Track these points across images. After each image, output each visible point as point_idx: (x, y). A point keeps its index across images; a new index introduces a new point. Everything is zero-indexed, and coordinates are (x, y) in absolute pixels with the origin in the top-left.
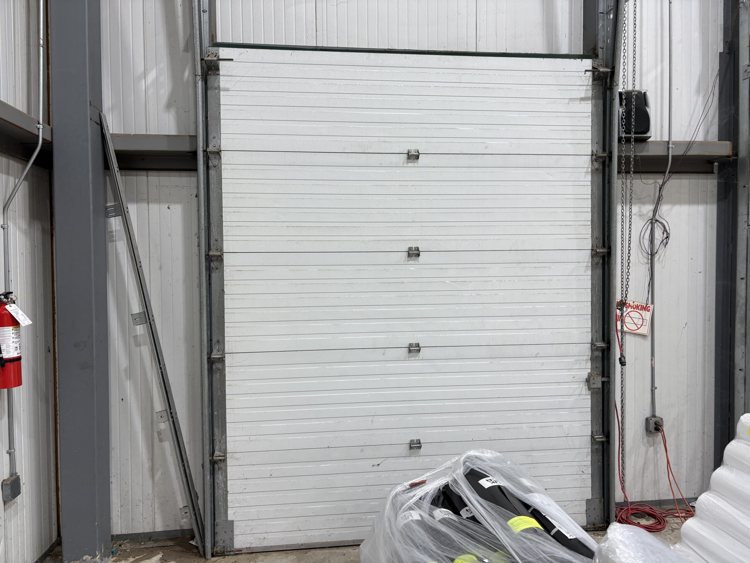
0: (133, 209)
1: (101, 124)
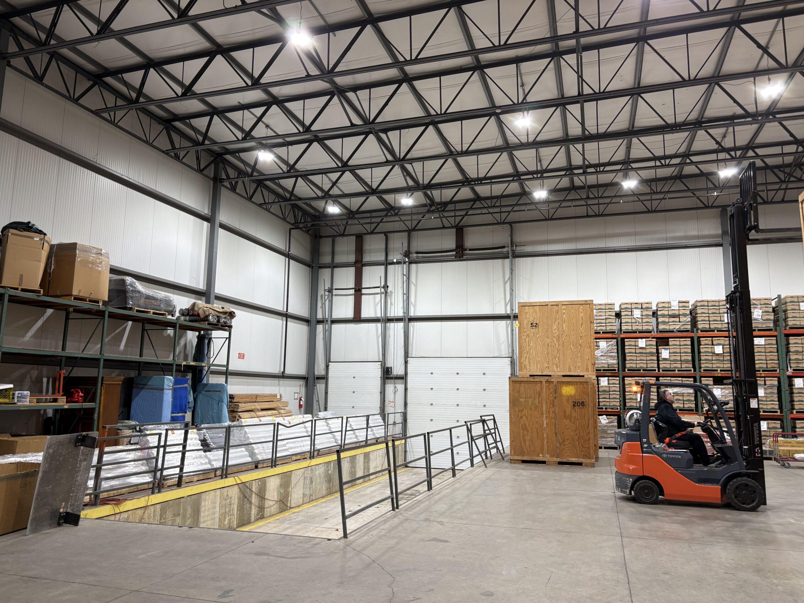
0: (318, 385)
1: (314, 374)
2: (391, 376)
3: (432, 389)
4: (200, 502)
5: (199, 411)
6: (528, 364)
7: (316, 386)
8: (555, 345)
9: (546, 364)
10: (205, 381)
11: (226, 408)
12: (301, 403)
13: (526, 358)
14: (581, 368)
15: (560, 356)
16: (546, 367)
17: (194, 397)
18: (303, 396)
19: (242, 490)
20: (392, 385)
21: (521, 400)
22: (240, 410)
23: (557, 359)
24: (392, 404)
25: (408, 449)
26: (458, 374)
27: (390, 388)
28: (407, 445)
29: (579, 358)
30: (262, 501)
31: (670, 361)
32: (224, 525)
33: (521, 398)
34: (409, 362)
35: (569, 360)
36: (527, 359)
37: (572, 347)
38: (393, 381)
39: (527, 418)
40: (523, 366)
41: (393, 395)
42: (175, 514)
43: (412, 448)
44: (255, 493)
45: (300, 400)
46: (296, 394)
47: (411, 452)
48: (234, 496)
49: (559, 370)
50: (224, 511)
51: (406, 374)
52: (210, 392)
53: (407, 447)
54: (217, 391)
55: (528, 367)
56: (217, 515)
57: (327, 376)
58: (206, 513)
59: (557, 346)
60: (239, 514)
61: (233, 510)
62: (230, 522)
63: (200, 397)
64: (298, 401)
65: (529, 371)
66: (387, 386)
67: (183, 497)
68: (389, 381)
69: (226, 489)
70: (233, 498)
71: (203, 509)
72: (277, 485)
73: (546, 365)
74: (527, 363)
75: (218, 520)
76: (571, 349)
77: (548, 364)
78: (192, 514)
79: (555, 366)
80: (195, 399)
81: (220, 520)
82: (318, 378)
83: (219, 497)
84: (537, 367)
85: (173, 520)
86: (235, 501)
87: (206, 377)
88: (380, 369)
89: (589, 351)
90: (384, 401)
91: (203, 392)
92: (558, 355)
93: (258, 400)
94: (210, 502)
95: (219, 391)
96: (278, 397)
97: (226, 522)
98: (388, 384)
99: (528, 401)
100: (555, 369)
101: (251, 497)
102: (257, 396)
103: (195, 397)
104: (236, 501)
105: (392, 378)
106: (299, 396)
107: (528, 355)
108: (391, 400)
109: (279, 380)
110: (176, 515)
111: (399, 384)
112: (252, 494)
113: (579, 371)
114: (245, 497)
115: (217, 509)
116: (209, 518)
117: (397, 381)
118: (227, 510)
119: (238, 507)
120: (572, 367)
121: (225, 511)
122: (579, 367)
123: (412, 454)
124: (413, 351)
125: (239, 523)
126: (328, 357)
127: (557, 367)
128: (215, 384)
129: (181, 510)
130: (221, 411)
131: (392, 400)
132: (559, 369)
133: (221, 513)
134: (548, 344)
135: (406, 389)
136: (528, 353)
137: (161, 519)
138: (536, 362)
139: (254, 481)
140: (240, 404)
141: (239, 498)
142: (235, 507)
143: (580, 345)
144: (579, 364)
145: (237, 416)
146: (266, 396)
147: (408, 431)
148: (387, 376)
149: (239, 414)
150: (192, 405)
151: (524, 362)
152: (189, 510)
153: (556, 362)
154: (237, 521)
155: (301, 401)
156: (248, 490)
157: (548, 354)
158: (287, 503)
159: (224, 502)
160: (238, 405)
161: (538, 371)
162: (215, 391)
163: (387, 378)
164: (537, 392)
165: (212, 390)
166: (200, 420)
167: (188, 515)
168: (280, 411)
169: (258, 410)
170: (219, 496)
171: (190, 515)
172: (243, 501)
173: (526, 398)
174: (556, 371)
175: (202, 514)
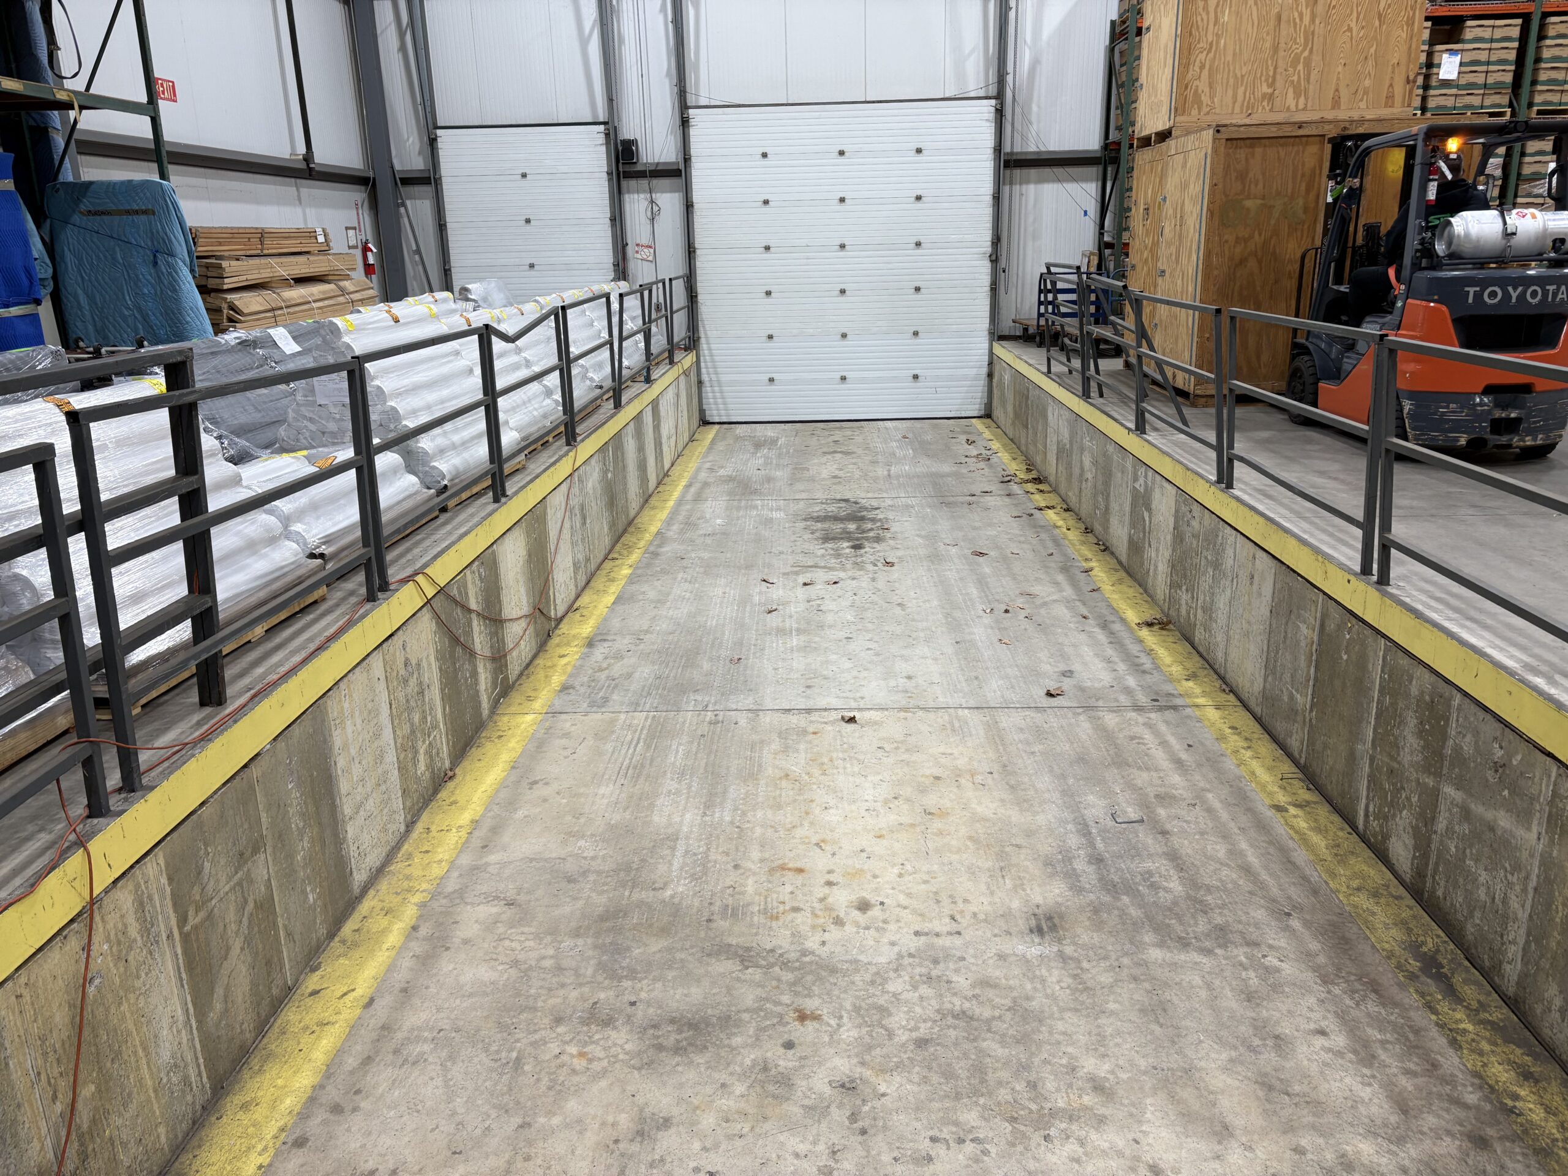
0: (408, 203)
1: (392, 167)
2: (639, 168)
3: (766, 202)
4: (325, 741)
5: (80, 292)
6: (1207, 90)
7: (403, 205)
8: (1301, 19)
9: (1265, 85)
10: (67, 175)
11: (190, 278)
12: (371, 260)
13: (1202, 67)
14: (1371, 95)
15: (1314, 57)
16: (1264, 96)
17: (42, 239)
18: (370, 238)
19: (443, 617)
20: (642, 196)
21: (1249, 203)
22: (228, 283)
23: (1300, 67)
24: (647, 253)
25: (705, 377)
26: (842, 153)
27: (636, 204)
28: (702, 364)
29: (1371, 62)
30: (496, 633)
31: (1458, 87)
32: (418, 780)
33: (1248, 197)
34: (692, 122)
35: (1340, 68)
36: (1206, 72)
37: (1353, 25)
38: (644, 183)
39: (1260, 262)
40: (1190, 98)
41: (649, 227)
42: (241, 855)
43: (716, 373)
44: (479, 614)
45: (366, 249)
46: (351, 233)
47: (715, 384)
48: (425, 654)
49: (1301, 106)
50: (407, 729)
51: (687, 159)
52: (105, 217)
53: (704, 371)
54: (136, 212)
55: (1205, 99)
56: (391, 757)
57: (435, 173)
58: (357, 771)
59: (1307, 19)
60: (451, 712)
61: (431, 709)
62: (431, 757)
63: (70, 239)
64: (358, 253)
65: (1208, 113)
66: (627, 198)
67: (257, 755)
68: (633, 183)
69: (397, 640)
70: (424, 664)
71: (341, 763)
72: (521, 559)
73: (1266, 89)
74: (1203, 85)
75: (396, 772)
76: (1350, 29)
77: (1272, 85)
78: (311, 809)
79: (1291, 90)
80: (50, 248)
81: (402, 769)
82: (407, 181)
83: (382, 685)
84: (1235, 97)
85: (240, 884)
86: (432, 673)
87: (67, 159)
88: (604, 148)
89: (1404, 35)
90: (625, 246)
91: (76, 218)
92: (1306, 54)
93: (271, 247)
94: (359, 721)
95: (145, 212)
96: (321, 239)
97: (422, 767)
98: (629, 192)
99: (1271, 207)
100: (1291, 102)
101: (469, 633)
102: (262, 235)
103: (47, 239)
104: (435, 666)
105: (641, 175)
106: (359, 238)
107: (1211, 55)
108: (644, 242)
109: (296, 186)
110: (248, 853)
111: (663, 192)
112: (470, 624)
113: (1363, 105)
114: (455, 640)
115: (387, 734)
116: (369, 786)
117: (655, 182)
118: (417, 718)
119: (442, 690)
120: (1344, 93)
121: (412, 725)
122: (1366, 92)
123: (716, 389)
124: (703, 88)
125: (454, 746)
126: (428, 109)
127: (1297, 96)
128: (123, 182)
129: (263, 815)
130: (175, 291)
131: (645, 239)
132: (1302, 100)
133: (399, 741)
134: (1279, 18)
135: (689, 206)
136: (1209, 51)
137: (182, 920)
138: (1231, 81)
139: (467, 571)
140: (225, 264)
141: (441, 657)
142: (435, 694)
143: (1380, 15)
144: (1367, 83)
145: (225, 306)
146: (287, 235)
147: (701, 329)
148: (628, 168)
149: (230, 297)
150: (43, 270)
151: (1196, 83)
152: (295, 794)
153: (1295, 78)
154: (448, 744)
155: (369, 254)
156: (459, 610)
157: (1276, 48)
158: (550, 611)
159: (401, 695)
160: (220, 267)
161: (1237, 110)
162: (128, 212)
163: (629, 175)
164: (1303, 175)
165: (112, 207)
166: (91, 328)
167: (296, 822)
168: (342, 284)
169: (285, 282)
170: (383, 678)
171: (302, 815)
172: (453, 659)
173: (1263, 198)
174: (1293, 108)
175: (344, 786)
